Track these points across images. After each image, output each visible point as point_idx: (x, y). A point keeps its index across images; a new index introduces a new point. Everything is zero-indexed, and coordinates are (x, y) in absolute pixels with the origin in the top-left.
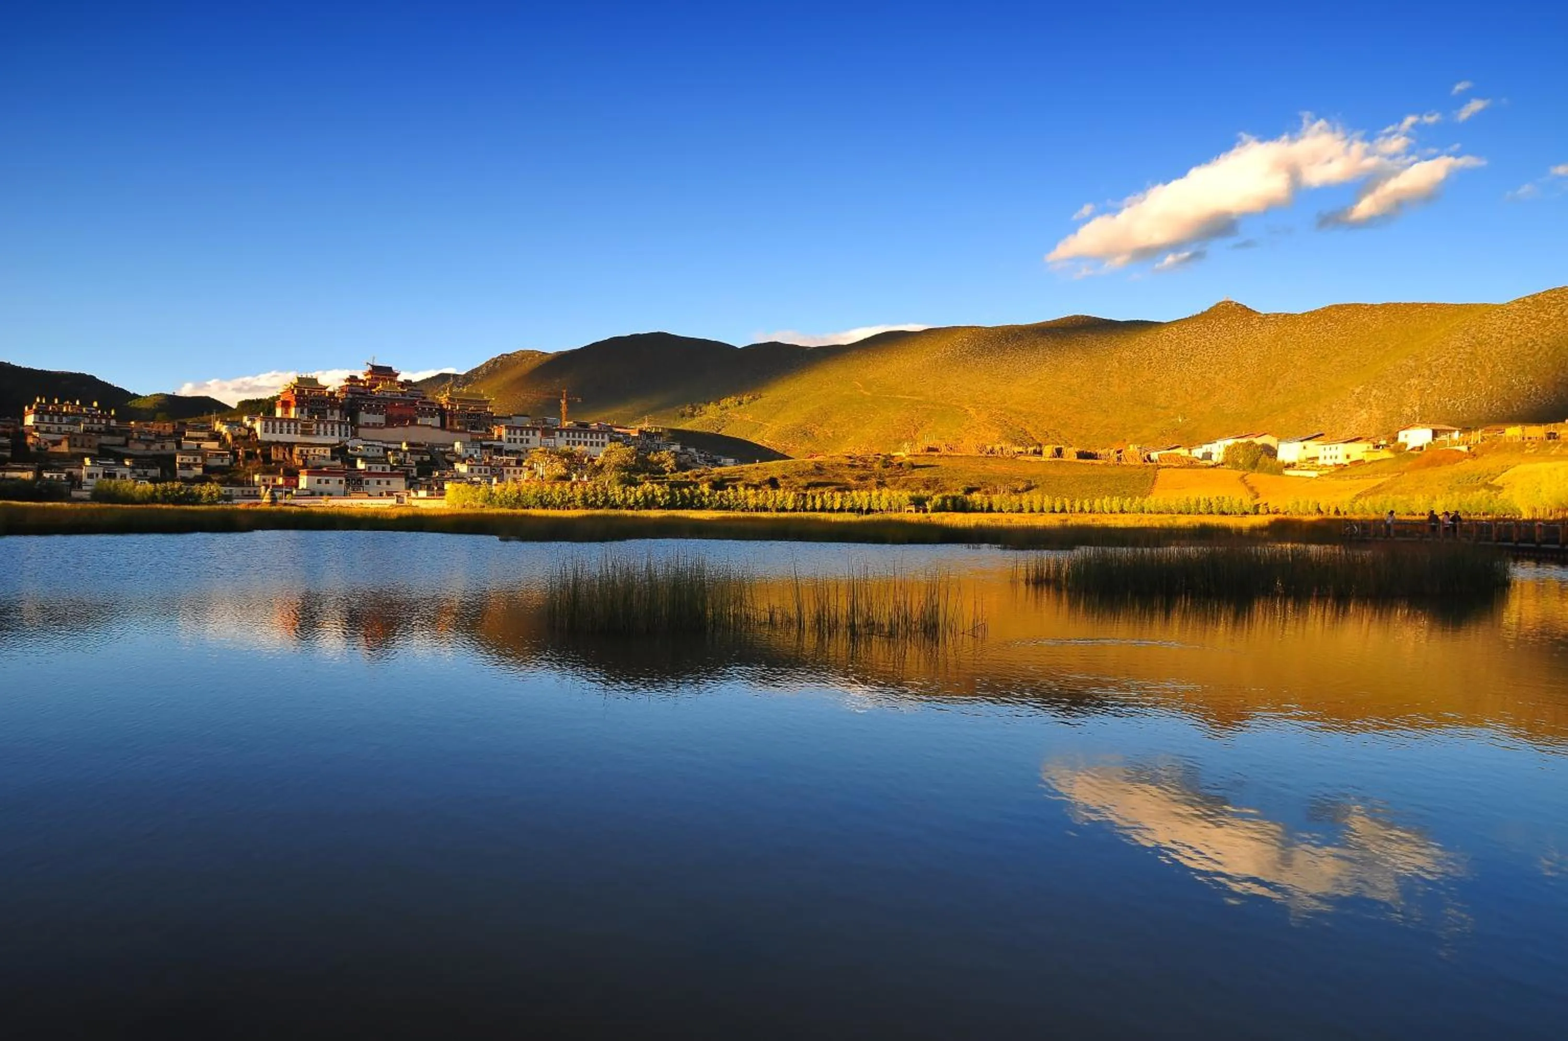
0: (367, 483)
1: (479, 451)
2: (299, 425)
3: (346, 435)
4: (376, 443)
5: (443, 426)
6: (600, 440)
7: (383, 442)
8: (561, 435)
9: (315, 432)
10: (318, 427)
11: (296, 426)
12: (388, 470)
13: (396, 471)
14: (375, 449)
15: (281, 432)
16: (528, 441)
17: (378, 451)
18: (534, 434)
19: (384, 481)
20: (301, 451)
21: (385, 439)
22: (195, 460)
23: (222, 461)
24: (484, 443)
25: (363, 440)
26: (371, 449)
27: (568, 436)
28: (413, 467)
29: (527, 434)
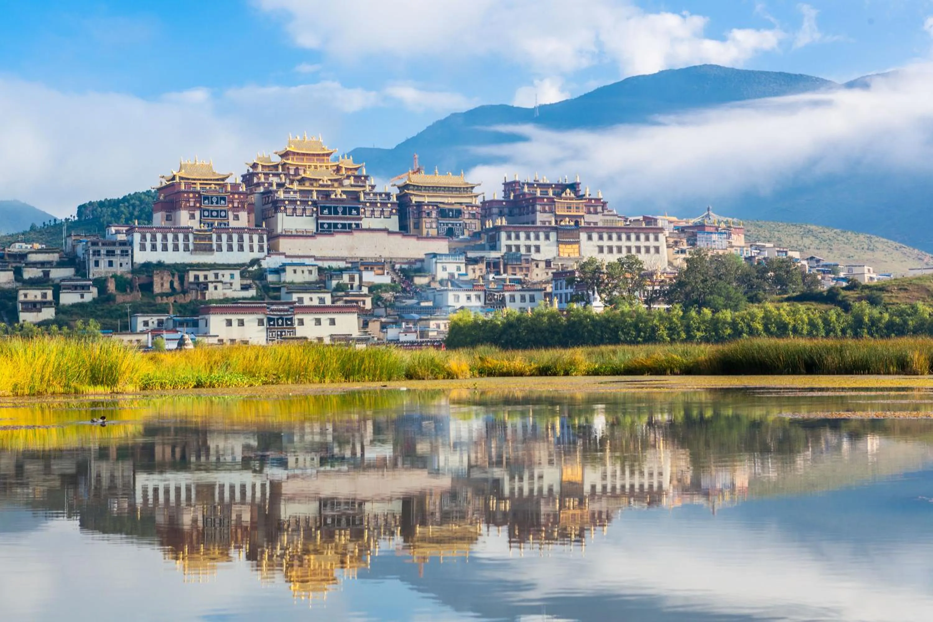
0: (301, 322)
1: (463, 267)
2: (191, 237)
3: (261, 249)
4: (307, 261)
5: (404, 229)
6: (652, 243)
7: (316, 259)
8: (590, 238)
9: (215, 247)
10: (219, 238)
11: (186, 238)
12: (328, 302)
13: (340, 303)
14: (305, 269)
15: (165, 248)
16: (538, 249)
17: (310, 272)
18: (547, 238)
19: (324, 318)
20: (197, 277)
21: (317, 254)
22: (44, 295)
23: (82, 296)
24: (471, 255)
25: (287, 257)
26: (299, 269)
27: (601, 238)
28: (365, 295)
29: (537, 238)
